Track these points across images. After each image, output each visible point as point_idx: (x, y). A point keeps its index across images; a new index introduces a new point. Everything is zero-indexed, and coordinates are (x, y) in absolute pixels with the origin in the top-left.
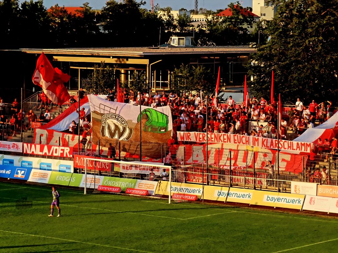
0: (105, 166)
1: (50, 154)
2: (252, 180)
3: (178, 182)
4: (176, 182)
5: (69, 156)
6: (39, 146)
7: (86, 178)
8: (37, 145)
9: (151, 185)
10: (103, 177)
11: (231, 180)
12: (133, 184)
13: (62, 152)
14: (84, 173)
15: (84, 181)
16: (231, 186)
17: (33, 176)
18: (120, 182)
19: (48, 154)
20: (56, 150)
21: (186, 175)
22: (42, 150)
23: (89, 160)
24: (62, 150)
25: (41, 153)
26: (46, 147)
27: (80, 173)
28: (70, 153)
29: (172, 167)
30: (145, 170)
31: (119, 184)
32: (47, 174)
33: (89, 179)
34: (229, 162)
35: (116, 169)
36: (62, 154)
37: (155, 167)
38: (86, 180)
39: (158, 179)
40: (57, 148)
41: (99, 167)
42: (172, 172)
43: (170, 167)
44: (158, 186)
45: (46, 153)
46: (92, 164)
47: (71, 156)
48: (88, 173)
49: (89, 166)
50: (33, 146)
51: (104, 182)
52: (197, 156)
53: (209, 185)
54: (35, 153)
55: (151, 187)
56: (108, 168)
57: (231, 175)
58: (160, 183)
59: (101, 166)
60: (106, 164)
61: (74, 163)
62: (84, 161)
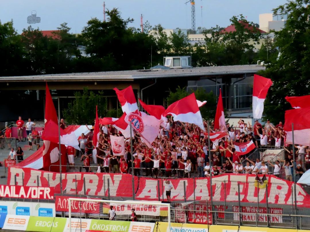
0: (93, 208)
1: (28, 197)
2: (266, 217)
3: (179, 222)
4: (176, 222)
5: (49, 197)
6: (14, 187)
7: (71, 222)
8: (12, 187)
9: (146, 227)
10: (91, 220)
11: (241, 218)
12: (126, 227)
13: (41, 193)
14: (67, 217)
15: (68, 226)
16: (241, 225)
17: (8, 223)
18: (111, 226)
19: (25, 196)
20: (35, 191)
21: (188, 213)
22: (17, 192)
23: (74, 201)
24: (41, 191)
25: (17, 196)
26: (22, 189)
27: (63, 217)
28: (51, 194)
29: (171, 205)
30: (139, 210)
31: (109, 227)
32: (25, 220)
33: (74, 224)
34: (237, 197)
35: (106, 210)
36: (42, 196)
37: (152, 206)
38: (71, 225)
39: (155, 220)
40: (36, 189)
41: (85, 209)
42: (171, 211)
43: (168, 205)
44: (155, 229)
45: (22, 196)
46: (77, 206)
47: (52, 197)
48: (72, 217)
49: (73, 208)
50: (7, 187)
51: (91, 226)
52: (201, 191)
53: (215, 224)
54: (10, 196)
55: (146, 229)
56: (95, 210)
57: (240, 212)
58: (157, 224)
59: (88, 208)
60: (94, 205)
61: (56, 205)
62: (67, 202)
